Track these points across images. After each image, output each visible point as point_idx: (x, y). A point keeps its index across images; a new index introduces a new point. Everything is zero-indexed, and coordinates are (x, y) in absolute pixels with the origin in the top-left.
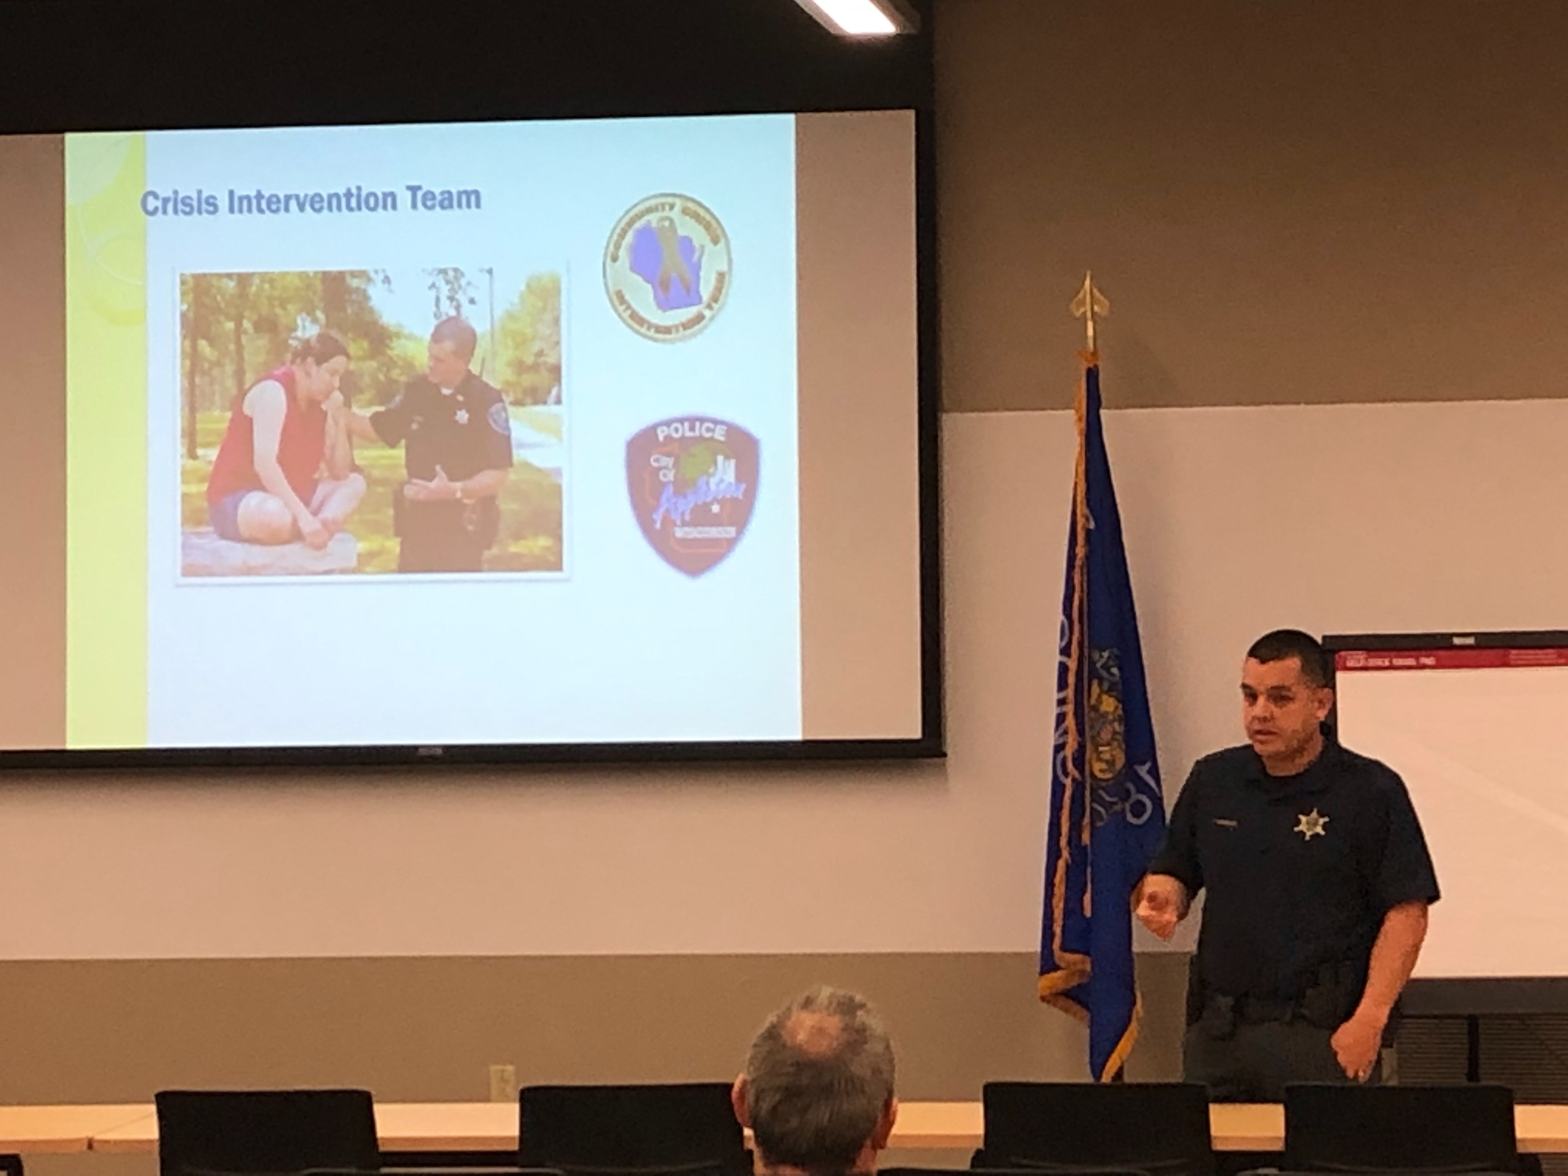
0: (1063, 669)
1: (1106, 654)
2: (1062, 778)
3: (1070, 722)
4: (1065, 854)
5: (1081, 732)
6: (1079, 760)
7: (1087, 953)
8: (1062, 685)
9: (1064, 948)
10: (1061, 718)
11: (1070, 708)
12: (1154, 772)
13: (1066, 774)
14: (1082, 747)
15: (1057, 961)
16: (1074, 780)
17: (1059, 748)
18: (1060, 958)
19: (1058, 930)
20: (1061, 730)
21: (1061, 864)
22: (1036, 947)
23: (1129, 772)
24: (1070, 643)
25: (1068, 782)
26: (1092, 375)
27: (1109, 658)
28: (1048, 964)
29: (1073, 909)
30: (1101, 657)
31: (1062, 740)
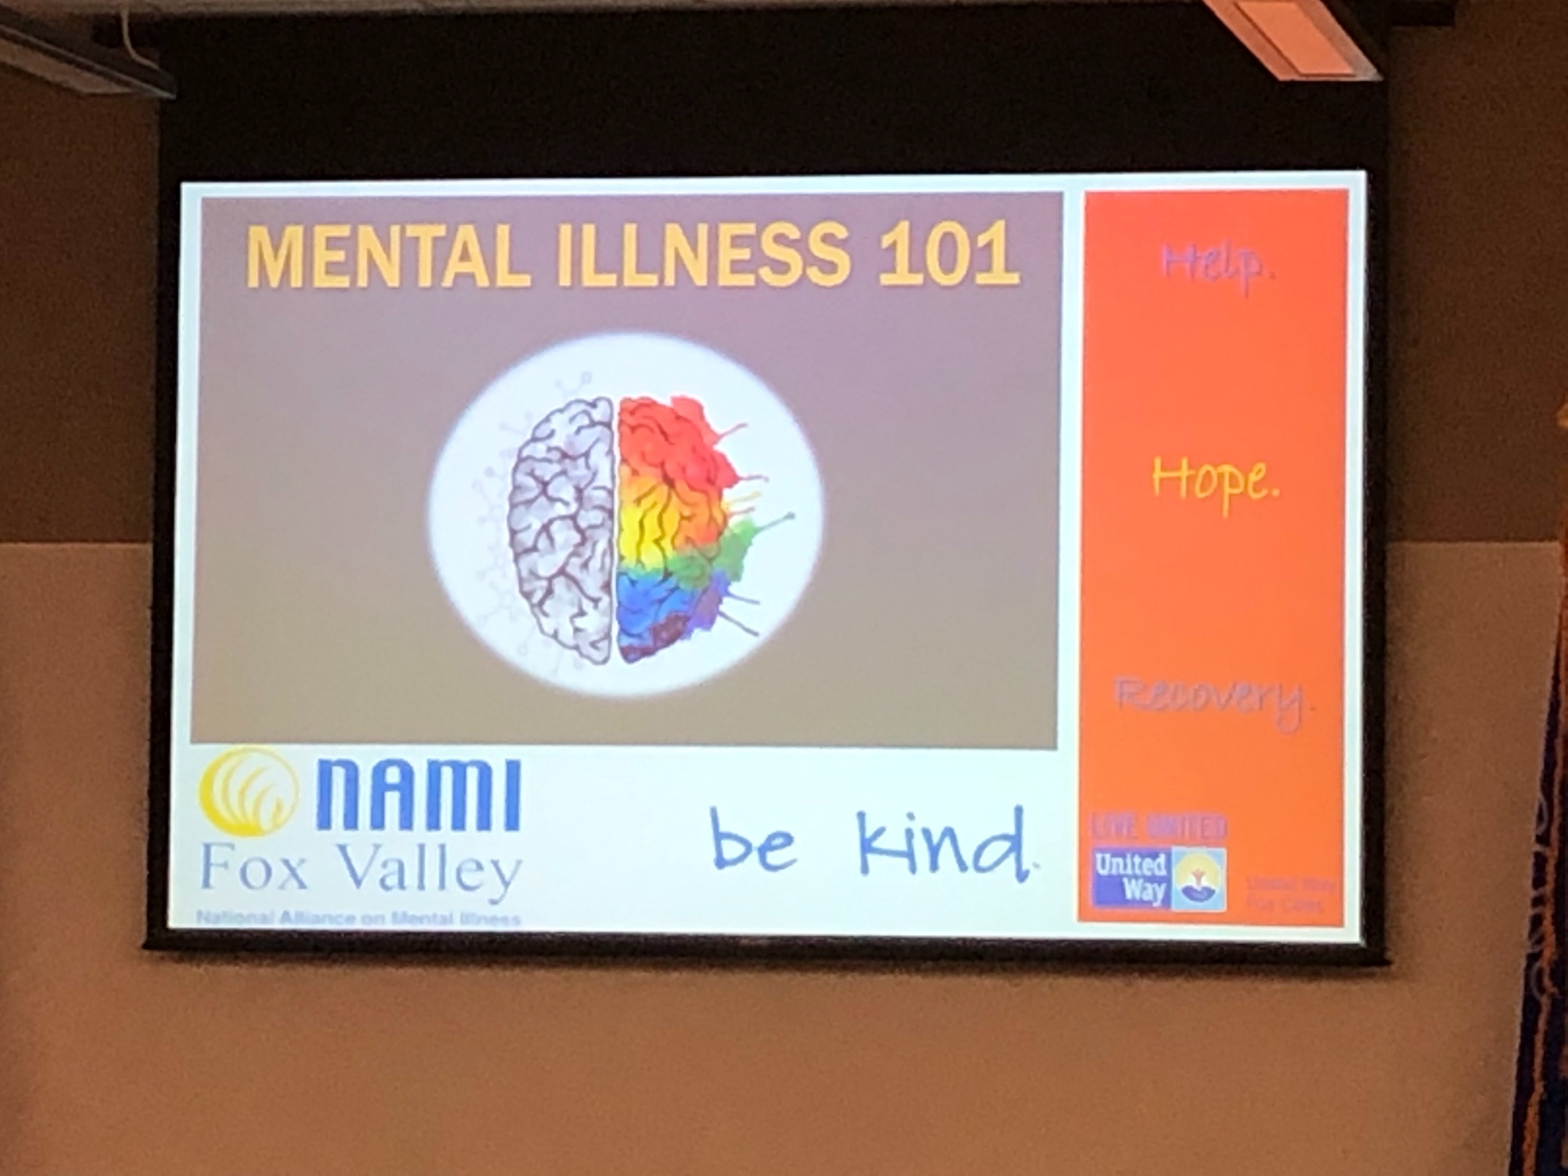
0: (1540, 861)
2: (1535, 992)
3: (1548, 925)
4: (1539, 1087)
5: (1560, 936)
6: (1559, 973)
8: (1539, 881)
10: (1536, 921)
11: (1548, 912)
13: (1542, 990)
14: (1561, 958)
16: (1552, 996)
17: (1533, 958)
20: (1536, 937)
21: (1534, 1100)
24: (1548, 831)
25: (1545, 1001)
29: (1547, 1156)
31: (1537, 949)
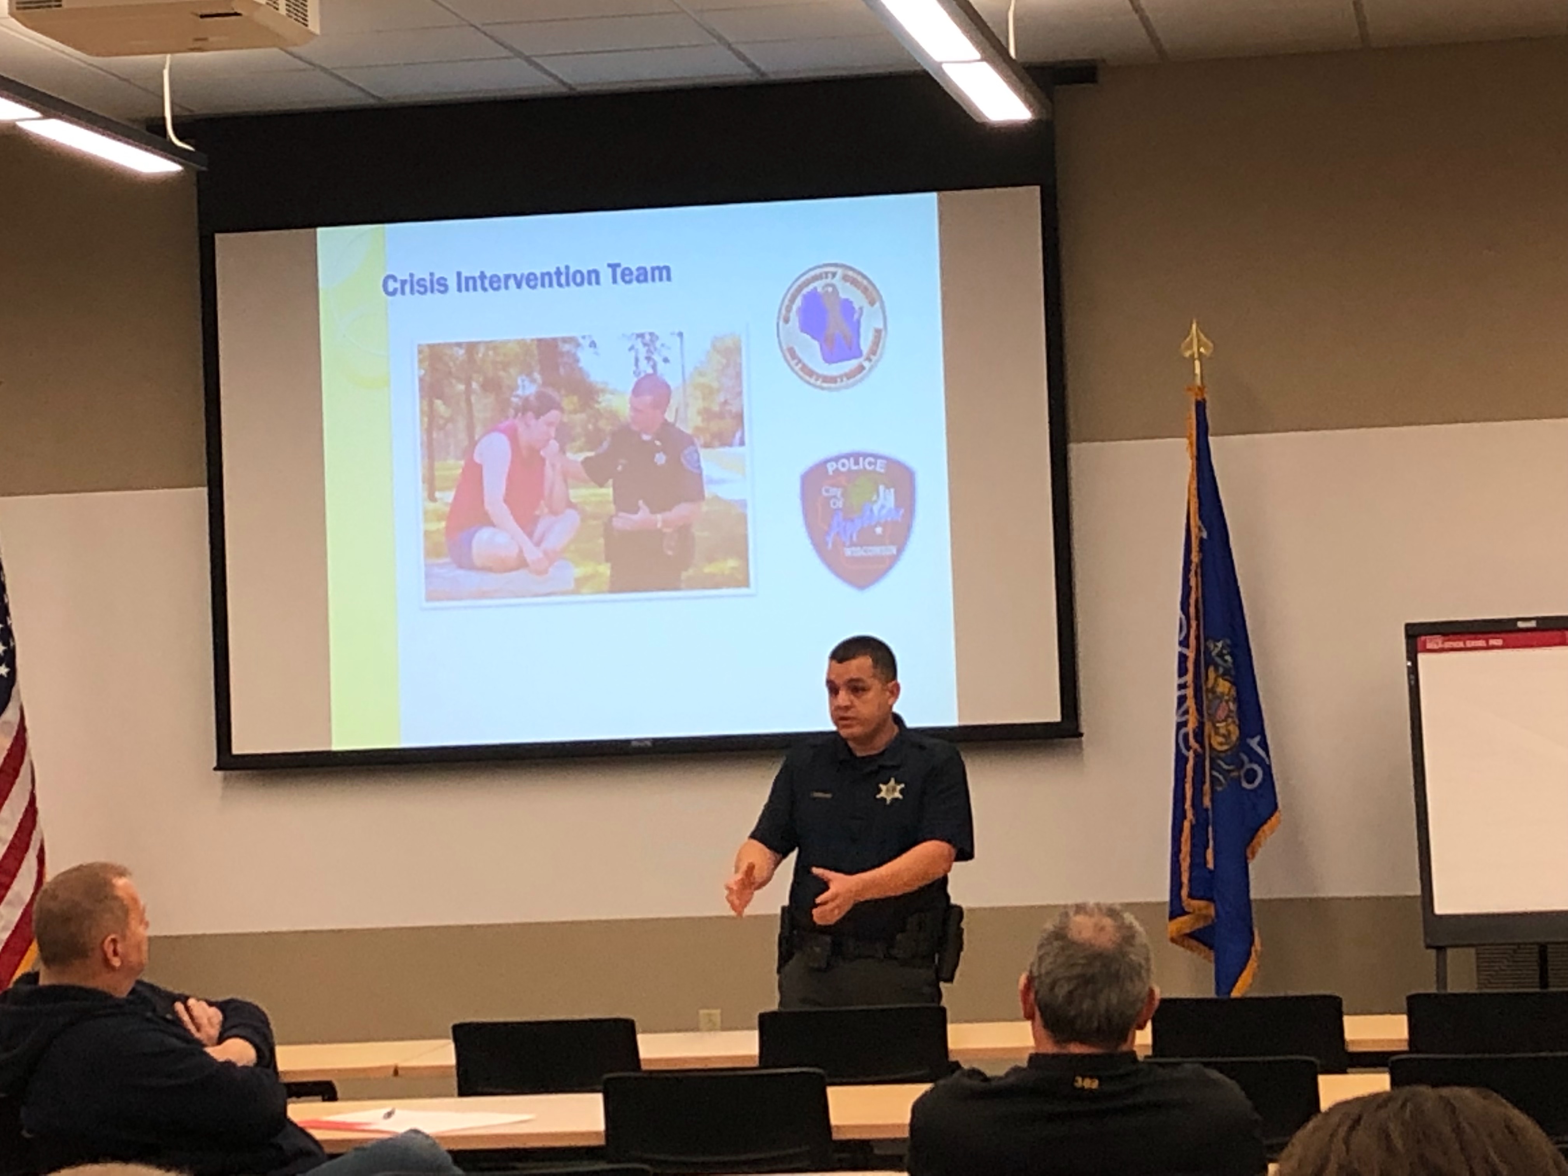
0: (1183, 658)
1: (1220, 644)
2: (1184, 751)
3: (1190, 703)
4: (1190, 814)
5: (1199, 711)
6: (1199, 734)
7: (1210, 899)
8: (1182, 672)
9: (1191, 896)
10: (1182, 700)
11: (1190, 692)
12: (1264, 745)
13: (1188, 748)
14: (1201, 726)
15: (1187, 909)
16: (1195, 752)
17: (1181, 725)
18: (1189, 905)
19: (1185, 879)
20: (1182, 710)
21: (1187, 825)
22: (1167, 898)
23: (1242, 745)
24: (1187, 637)
25: (1191, 755)
26: (1201, 407)
27: (1223, 648)
28: (1176, 910)
29: (1198, 861)
30: (1216, 646)
31: (1183, 719)
